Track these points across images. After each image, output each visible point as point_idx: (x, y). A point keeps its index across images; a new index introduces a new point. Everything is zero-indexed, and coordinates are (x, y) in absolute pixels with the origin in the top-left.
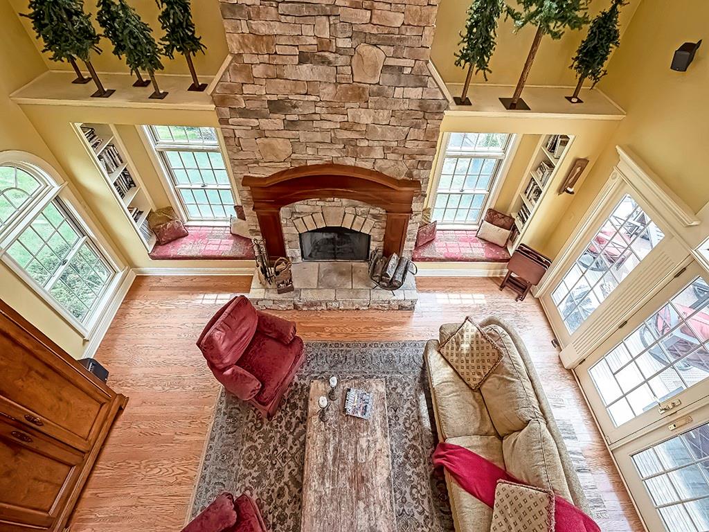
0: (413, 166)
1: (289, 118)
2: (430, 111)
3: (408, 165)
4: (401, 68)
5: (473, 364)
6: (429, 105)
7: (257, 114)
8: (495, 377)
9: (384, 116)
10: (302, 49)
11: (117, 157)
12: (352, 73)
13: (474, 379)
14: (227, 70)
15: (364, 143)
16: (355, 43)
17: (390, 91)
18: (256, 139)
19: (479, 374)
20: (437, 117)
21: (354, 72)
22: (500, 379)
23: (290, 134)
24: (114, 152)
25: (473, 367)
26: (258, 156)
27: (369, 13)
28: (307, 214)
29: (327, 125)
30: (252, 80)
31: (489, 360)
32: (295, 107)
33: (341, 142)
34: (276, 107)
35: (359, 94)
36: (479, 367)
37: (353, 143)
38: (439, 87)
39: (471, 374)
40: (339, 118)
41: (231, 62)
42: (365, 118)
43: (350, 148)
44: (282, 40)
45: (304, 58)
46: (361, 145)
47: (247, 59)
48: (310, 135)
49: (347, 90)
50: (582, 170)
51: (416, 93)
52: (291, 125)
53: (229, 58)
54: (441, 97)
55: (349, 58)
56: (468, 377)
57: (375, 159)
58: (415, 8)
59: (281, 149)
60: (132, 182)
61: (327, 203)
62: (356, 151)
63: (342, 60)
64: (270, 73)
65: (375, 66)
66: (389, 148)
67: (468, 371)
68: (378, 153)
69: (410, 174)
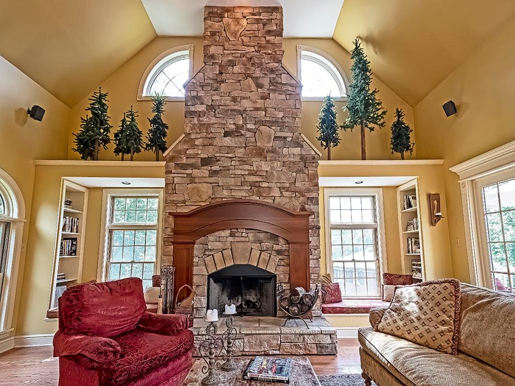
0: (304, 203)
1: (213, 168)
2: (308, 161)
3: (300, 202)
4: (285, 138)
5: (428, 316)
6: (307, 157)
7: (193, 166)
8: (467, 312)
9: (277, 164)
10: (226, 130)
11: (75, 227)
12: (255, 140)
13: (442, 333)
14: (180, 142)
15: (265, 185)
16: (257, 126)
17: (280, 150)
18: (188, 184)
19: (444, 323)
20: (314, 165)
21: (257, 140)
22: (474, 310)
23: (212, 180)
24: (76, 222)
25: (430, 320)
26: (186, 197)
27: (264, 112)
28: (217, 250)
29: (239, 172)
30: (194, 146)
31: (445, 299)
32: (218, 161)
33: (248, 185)
34: (206, 162)
35: (261, 153)
36: (437, 316)
37: (257, 184)
38: (311, 147)
39: (432, 329)
40: (247, 167)
41: (184, 138)
42: (265, 167)
43: (255, 189)
44: (216, 126)
45: (227, 134)
46: (263, 186)
47: (193, 136)
48: (226, 180)
49: (253, 149)
50: (438, 202)
51: (297, 150)
52: (213, 173)
53: (183, 135)
54: (314, 153)
55: (253, 134)
56: (431, 335)
57: (275, 197)
58: (288, 109)
59: (204, 190)
60: (75, 252)
61: (236, 238)
62: (260, 191)
63: (249, 134)
64: (206, 143)
65: (269, 137)
66: (283, 188)
67: (426, 327)
68: (276, 193)
69: (303, 209)
